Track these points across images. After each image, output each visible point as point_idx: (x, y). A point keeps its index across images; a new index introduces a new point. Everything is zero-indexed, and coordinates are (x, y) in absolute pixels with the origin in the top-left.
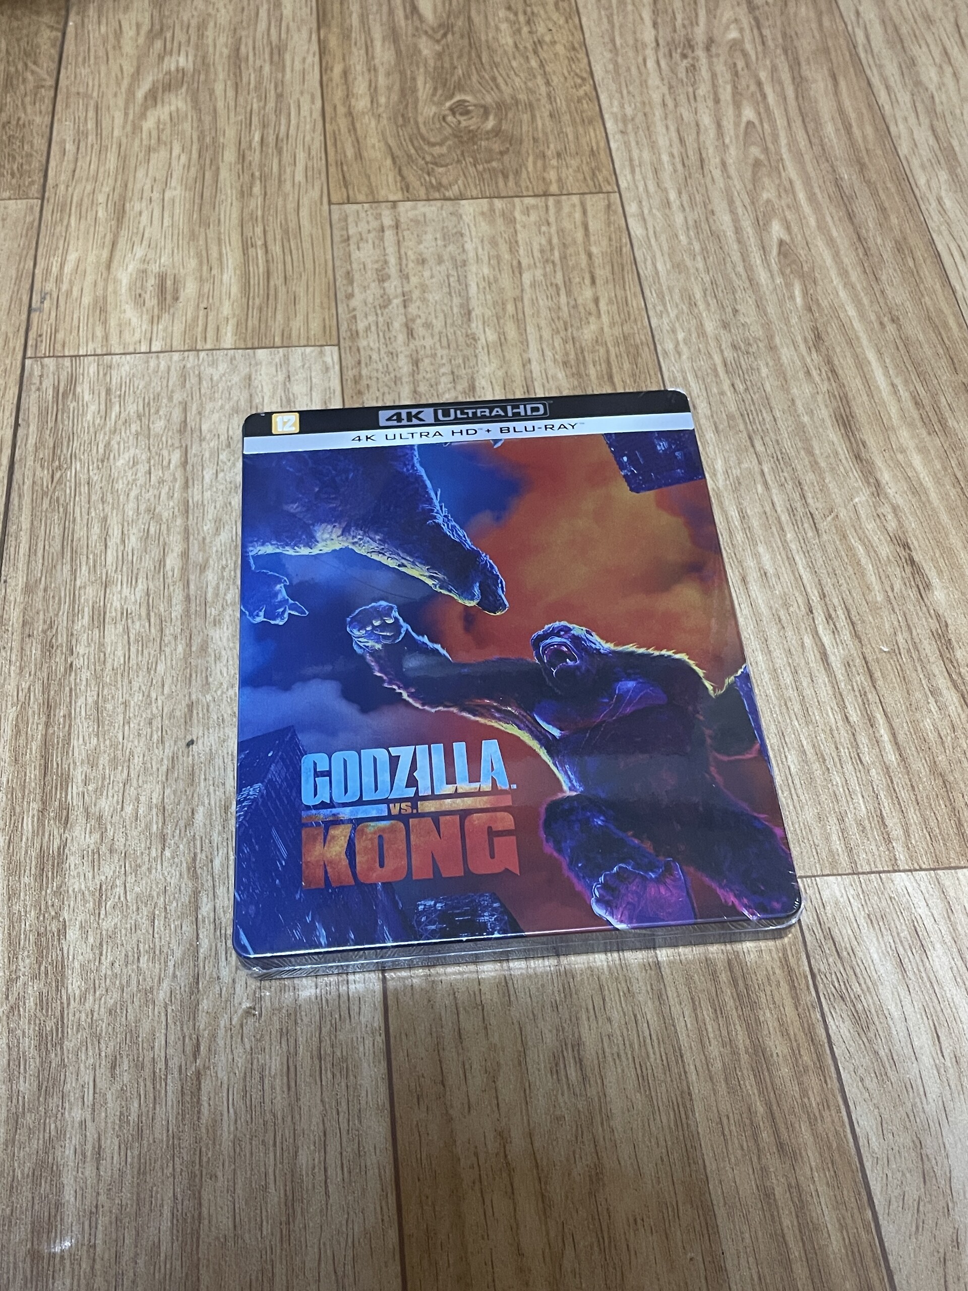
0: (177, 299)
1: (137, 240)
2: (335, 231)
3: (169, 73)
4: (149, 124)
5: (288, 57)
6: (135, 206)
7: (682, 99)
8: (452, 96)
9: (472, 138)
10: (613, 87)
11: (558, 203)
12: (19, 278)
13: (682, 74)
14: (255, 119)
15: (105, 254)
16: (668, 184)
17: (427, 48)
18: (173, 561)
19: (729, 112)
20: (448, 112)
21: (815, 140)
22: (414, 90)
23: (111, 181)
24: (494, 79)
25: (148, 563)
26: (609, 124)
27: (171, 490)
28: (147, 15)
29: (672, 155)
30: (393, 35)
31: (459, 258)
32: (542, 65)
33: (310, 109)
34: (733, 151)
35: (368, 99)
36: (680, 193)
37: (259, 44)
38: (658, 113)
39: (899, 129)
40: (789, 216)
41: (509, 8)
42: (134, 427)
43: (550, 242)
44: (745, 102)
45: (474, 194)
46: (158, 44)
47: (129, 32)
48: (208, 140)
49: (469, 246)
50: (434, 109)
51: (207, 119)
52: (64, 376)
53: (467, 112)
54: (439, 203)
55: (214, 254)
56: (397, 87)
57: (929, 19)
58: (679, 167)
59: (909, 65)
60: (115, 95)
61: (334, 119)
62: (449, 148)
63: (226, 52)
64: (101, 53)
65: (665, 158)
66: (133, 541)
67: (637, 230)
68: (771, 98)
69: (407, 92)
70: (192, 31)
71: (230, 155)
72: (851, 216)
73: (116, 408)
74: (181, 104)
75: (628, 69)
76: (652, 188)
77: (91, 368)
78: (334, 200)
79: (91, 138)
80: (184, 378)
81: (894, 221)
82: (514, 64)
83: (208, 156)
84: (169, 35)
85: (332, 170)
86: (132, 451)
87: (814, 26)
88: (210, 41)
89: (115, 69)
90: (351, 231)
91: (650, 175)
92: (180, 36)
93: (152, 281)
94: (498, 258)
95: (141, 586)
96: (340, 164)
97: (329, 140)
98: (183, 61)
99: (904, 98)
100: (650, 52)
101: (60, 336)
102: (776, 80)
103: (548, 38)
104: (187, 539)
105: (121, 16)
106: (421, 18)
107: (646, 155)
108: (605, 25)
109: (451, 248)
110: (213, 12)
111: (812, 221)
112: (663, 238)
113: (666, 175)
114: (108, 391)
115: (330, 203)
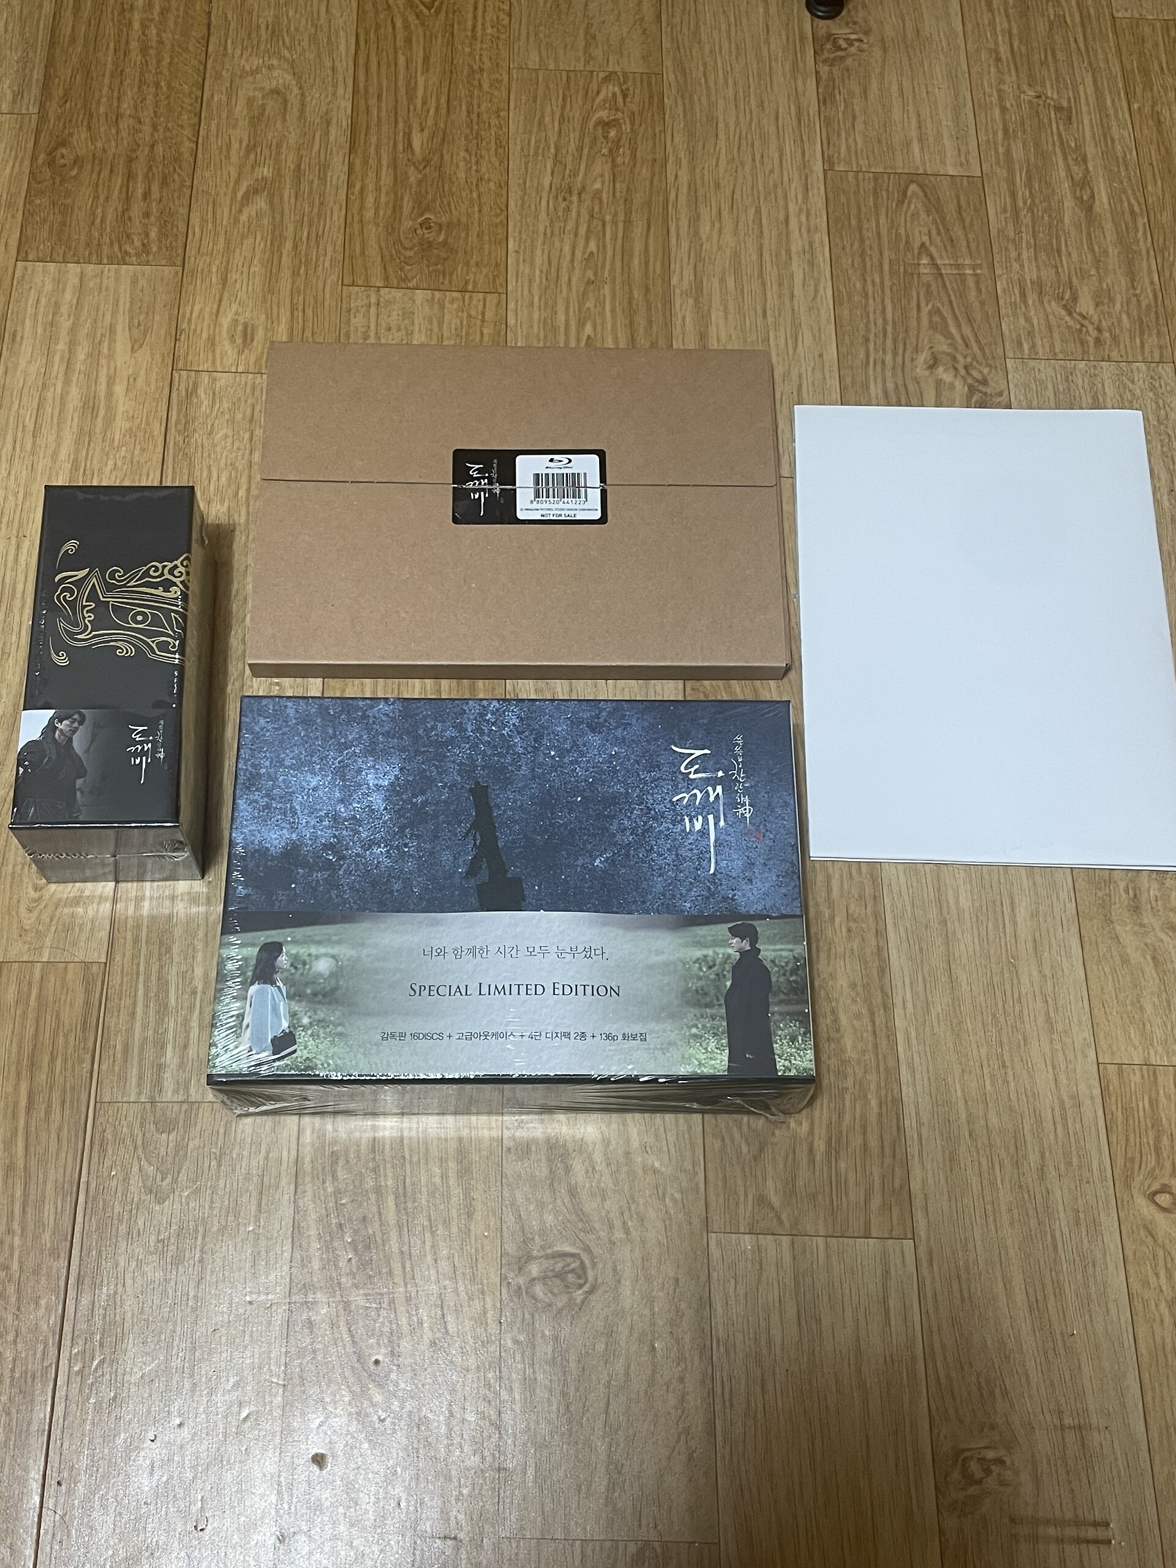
0: (252, 340)
1: (233, 299)
2: (344, 305)
3: (257, 180)
4: (244, 218)
5: (329, 174)
6: (233, 276)
7: (557, 232)
8: (422, 215)
9: (429, 247)
10: (518, 218)
11: (471, 297)
12: (170, 319)
13: (560, 214)
14: (306, 219)
15: (215, 307)
16: (536, 292)
17: (413, 176)
18: (242, 493)
19: (581, 243)
20: (418, 226)
21: (626, 269)
22: (401, 207)
23: (220, 257)
24: (449, 204)
25: (230, 492)
26: (510, 246)
27: (243, 454)
28: (247, 133)
29: (541, 271)
30: (394, 164)
31: (410, 328)
32: (479, 197)
33: (338, 217)
34: (577, 271)
35: (373, 211)
36: (540, 299)
37: (313, 161)
38: (540, 239)
39: (675, 267)
40: (598, 320)
41: (467, 150)
42: (227, 416)
43: (461, 323)
44: (592, 238)
45: (425, 286)
46: (252, 157)
47: (235, 146)
48: (277, 233)
49: (416, 322)
50: (411, 223)
51: (278, 216)
52: (191, 384)
53: (430, 227)
54: (404, 291)
55: (275, 314)
56: (391, 205)
57: (718, 186)
58: (544, 280)
59: (695, 219)
60: (225, 194)
61: (352, 223)
62: (415, 253)
63: (292, 167)
64: (218, 162)
65: (537, 272)
66: (224, 479)
67: (511, 321)
68: (608, 237)
69: (397, 208)
70: (274, 147)
71: (289, 245)
72: (631, 323)
73: (217, 405)
74: (263, 205)
75: (530, 206)
76: (526, 293)
77: (205, 378)
78: (345, 282)
79: (210, 225)
80: (254, 388)
81: (655, 328)
82: (464, 194)
83: (276, 244)
84: (259, 150)
85: (346, 262)
86: (225, 431)
87: (648, 184)
88: (283, 157)
89: (225, 173)
90: (353, 305)
91: (526, 284)
92: (266, 152)
93: (240, 328)
94: (431, 330)
95: (226, 504)
96: (351, 258)
97: (348, 238)
98: (266, 171)
99: (685, 244)
100: (545, 195)
101: (190, 358)
102: (615, 223)
103: (486, 177)
104: (250, 482)
105: (231, 132)
106: (412, 151)
107: (527, 270)
108: (523, 170)
109: (406, 322)
110: (286, 134)
111: (609, 327)
112: (525, 326)
113: (535, 286)
114: (214, 394)
115: (343, 285)
